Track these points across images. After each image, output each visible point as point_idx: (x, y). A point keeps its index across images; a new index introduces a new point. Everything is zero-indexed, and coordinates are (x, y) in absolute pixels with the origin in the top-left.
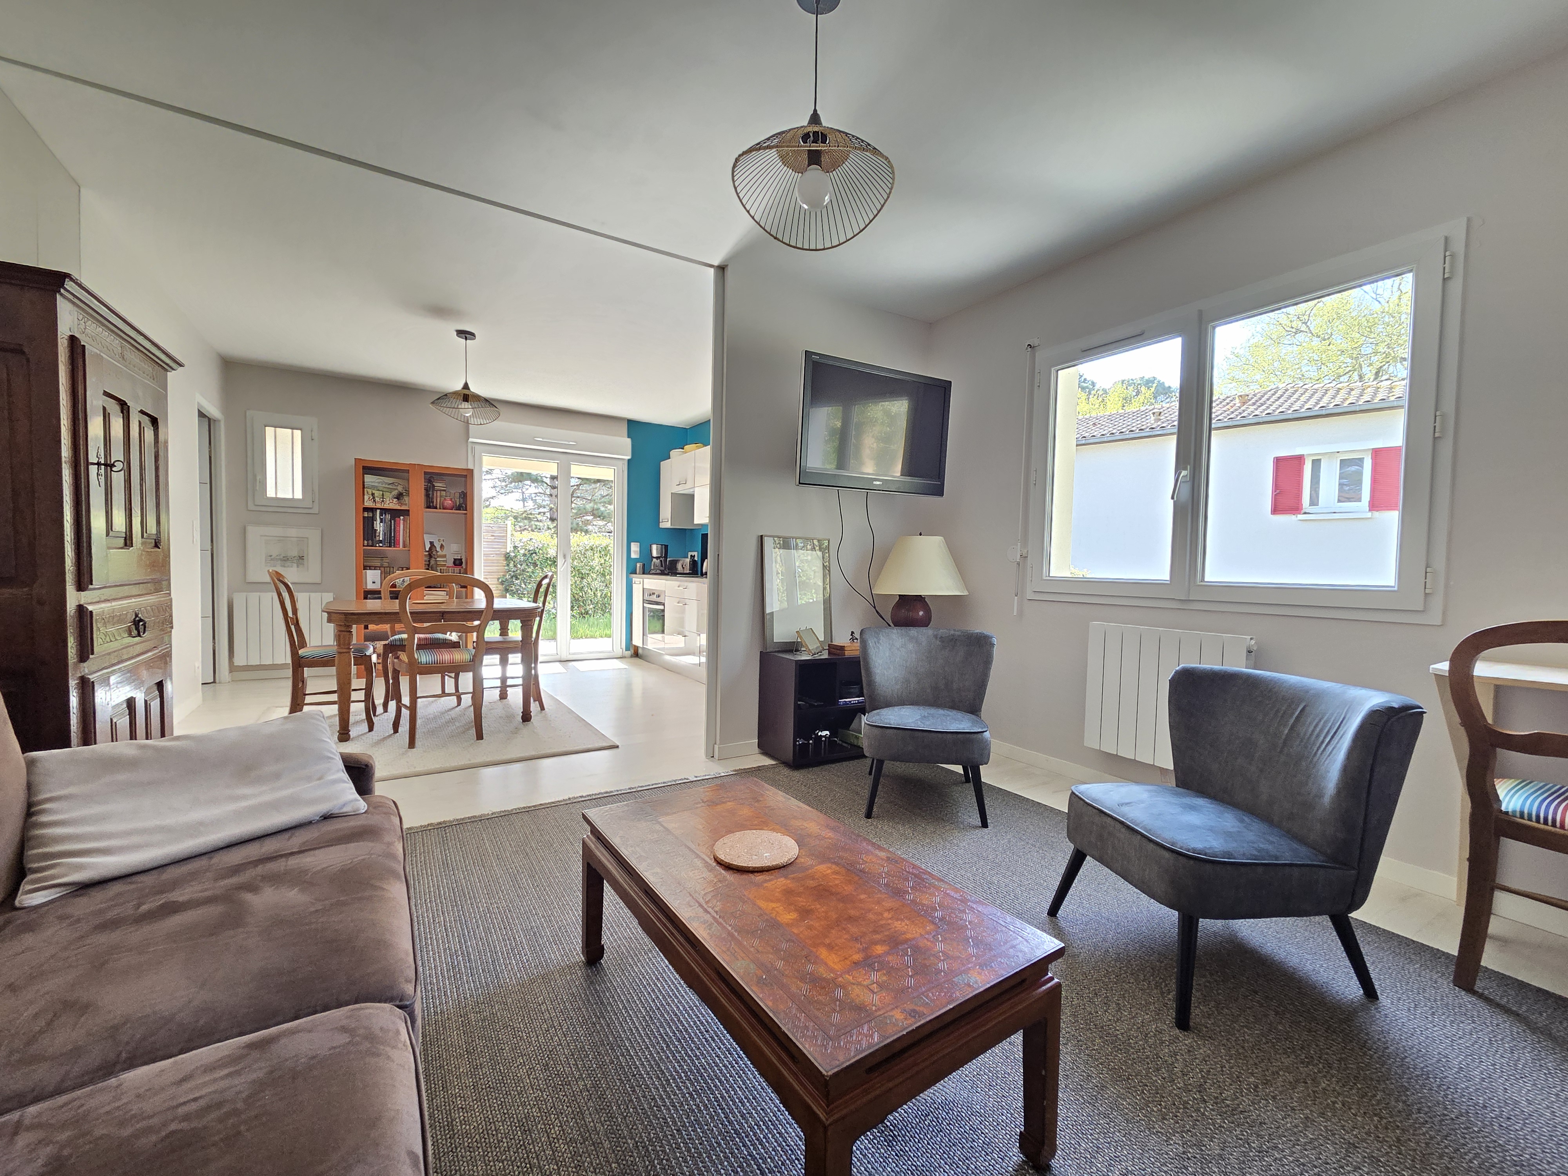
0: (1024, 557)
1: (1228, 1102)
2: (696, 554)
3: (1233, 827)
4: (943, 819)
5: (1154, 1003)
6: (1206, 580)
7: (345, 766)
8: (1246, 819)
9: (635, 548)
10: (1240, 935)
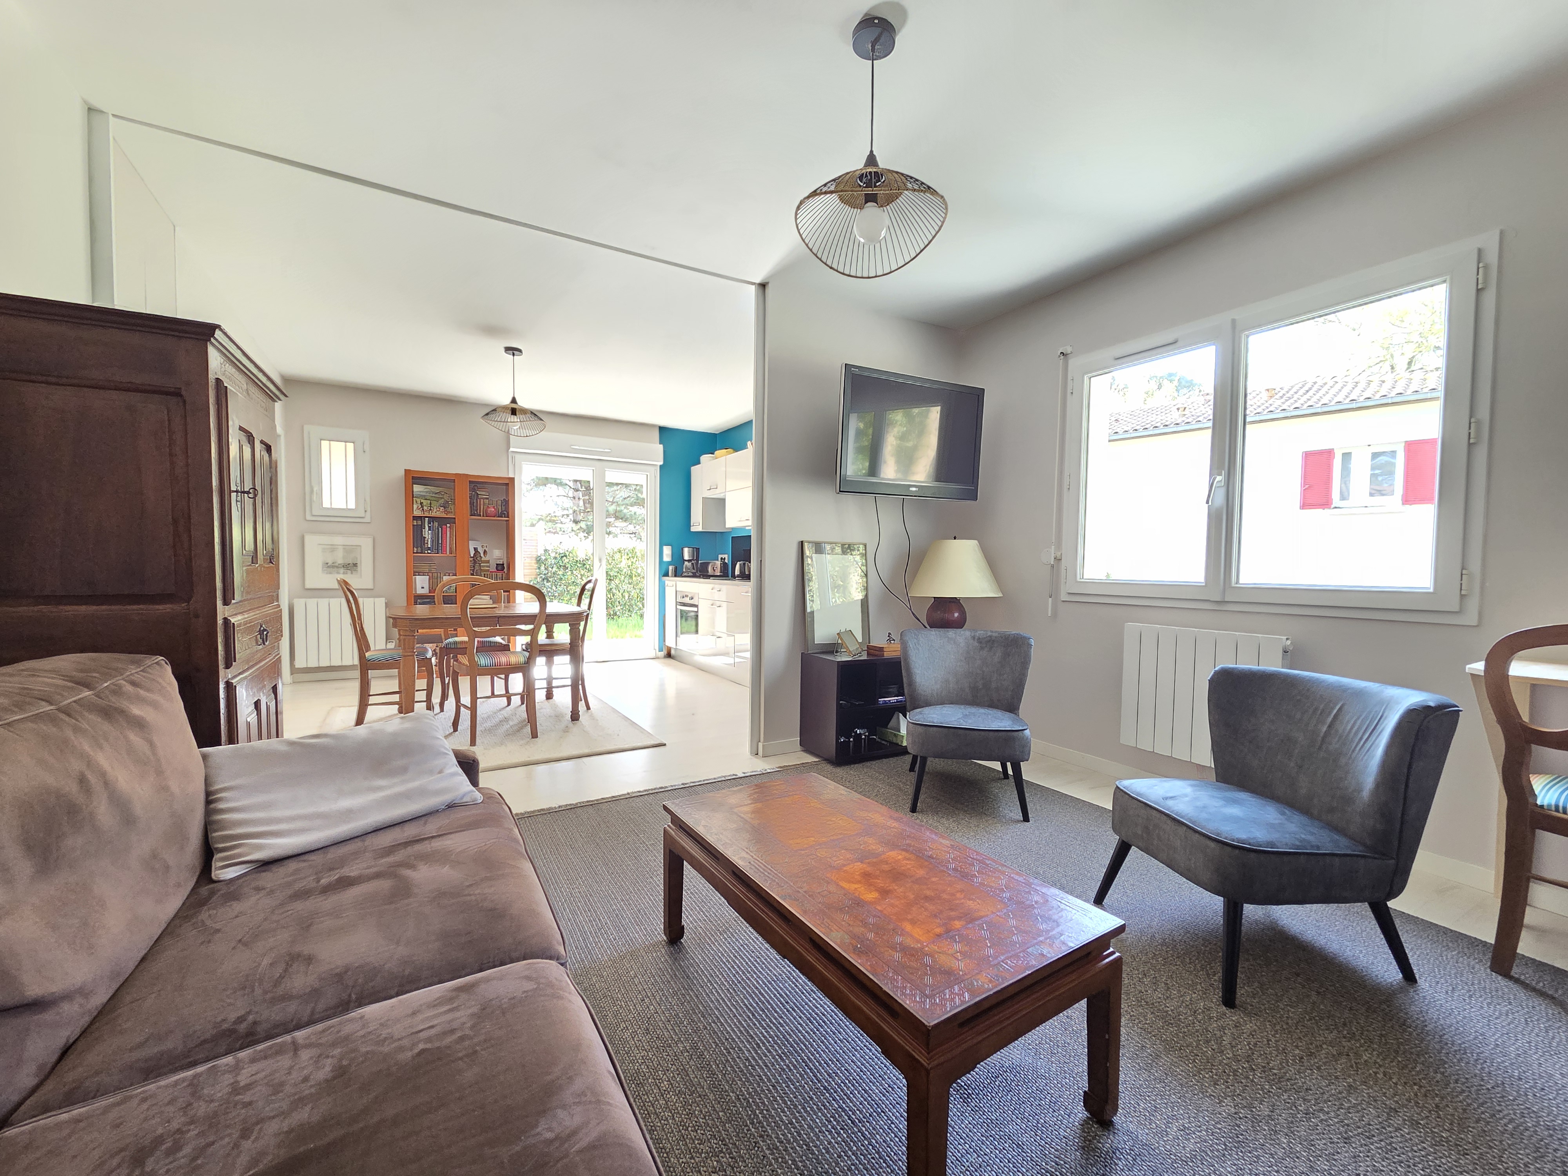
0: (1058, 560)
1: (1275, 1071)
2: (726, 556)
3: (1275, 819)
4: (985, 814)
5: (1201, 983)
6: (1241, 582)
7: (458, 761)
8: (1287, 812)
9: (667, 550)
10: (1281, 923)
